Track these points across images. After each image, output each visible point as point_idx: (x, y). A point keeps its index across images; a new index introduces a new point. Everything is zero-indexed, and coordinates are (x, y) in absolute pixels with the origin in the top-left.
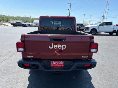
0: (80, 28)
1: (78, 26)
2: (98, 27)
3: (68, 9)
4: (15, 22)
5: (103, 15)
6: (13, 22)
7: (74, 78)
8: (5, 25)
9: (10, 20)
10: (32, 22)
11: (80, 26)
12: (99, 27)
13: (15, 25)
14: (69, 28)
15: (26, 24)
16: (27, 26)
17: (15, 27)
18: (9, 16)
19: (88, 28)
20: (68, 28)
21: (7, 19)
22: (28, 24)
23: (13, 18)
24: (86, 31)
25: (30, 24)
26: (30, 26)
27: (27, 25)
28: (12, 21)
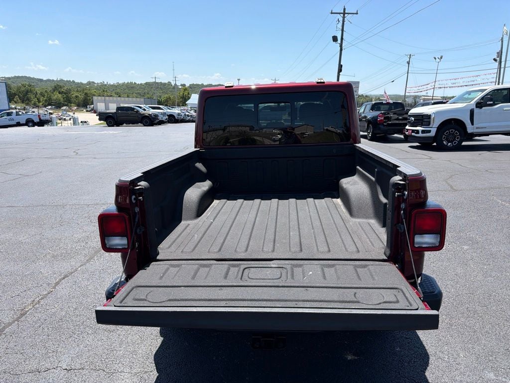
0: (388, 119)
1: (378, 109)
2: (472, 112)
3: (335, 39)
4: (113, 108)
5: (500, 54)
6: (107, 107)
7: (349, 358)
8: (75, 121)
9: (95, 98)
10: (184, 104)
11: (390, 109)
12: (476, 111)
13: (112, 120)
14: (330, 128)
15: (156, 116)
16: (161, 123)
17: (115, 128)
18: (89, 83)
19: (423, 120)
20: (327, 130)
21: (81, 97)
22: (164, 114)
23: (105, 90)
24: (417, 132)
25: (176, 111)
26: (172, 119)
27: (161, 118)
28: (105, 102)
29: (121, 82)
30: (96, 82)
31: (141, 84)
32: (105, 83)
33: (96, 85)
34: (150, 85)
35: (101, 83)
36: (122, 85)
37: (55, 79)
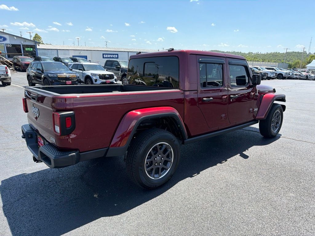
29: (269, 52)
30: (254, 53)
31: (283, 53)
32: (259, 53)
33: (253, 54)
34: (289, 54)
35: (257, 53)
36: (270, 54)
37: (231, 52)
